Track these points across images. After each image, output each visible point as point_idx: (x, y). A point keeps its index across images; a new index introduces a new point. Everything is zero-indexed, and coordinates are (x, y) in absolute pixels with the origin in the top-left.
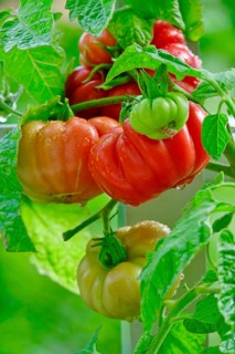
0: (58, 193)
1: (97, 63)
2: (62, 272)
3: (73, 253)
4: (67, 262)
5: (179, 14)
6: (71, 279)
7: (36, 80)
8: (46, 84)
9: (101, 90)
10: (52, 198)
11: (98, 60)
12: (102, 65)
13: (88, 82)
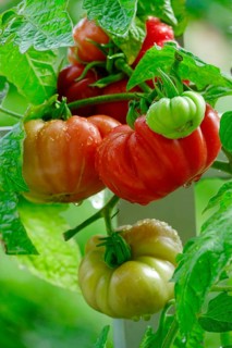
0: (58, 192)
1: (90, 61)
2: (41, 266)
3: (53, 247)
4: (45, 256)
5: (170, 10)
6: (51, 273)
7: (31, 79)
8: (41, 82)
9: (96, 88)
10: (51, 197)
11: (90, 57)
12: (94, 63)
13: (80, 80)
